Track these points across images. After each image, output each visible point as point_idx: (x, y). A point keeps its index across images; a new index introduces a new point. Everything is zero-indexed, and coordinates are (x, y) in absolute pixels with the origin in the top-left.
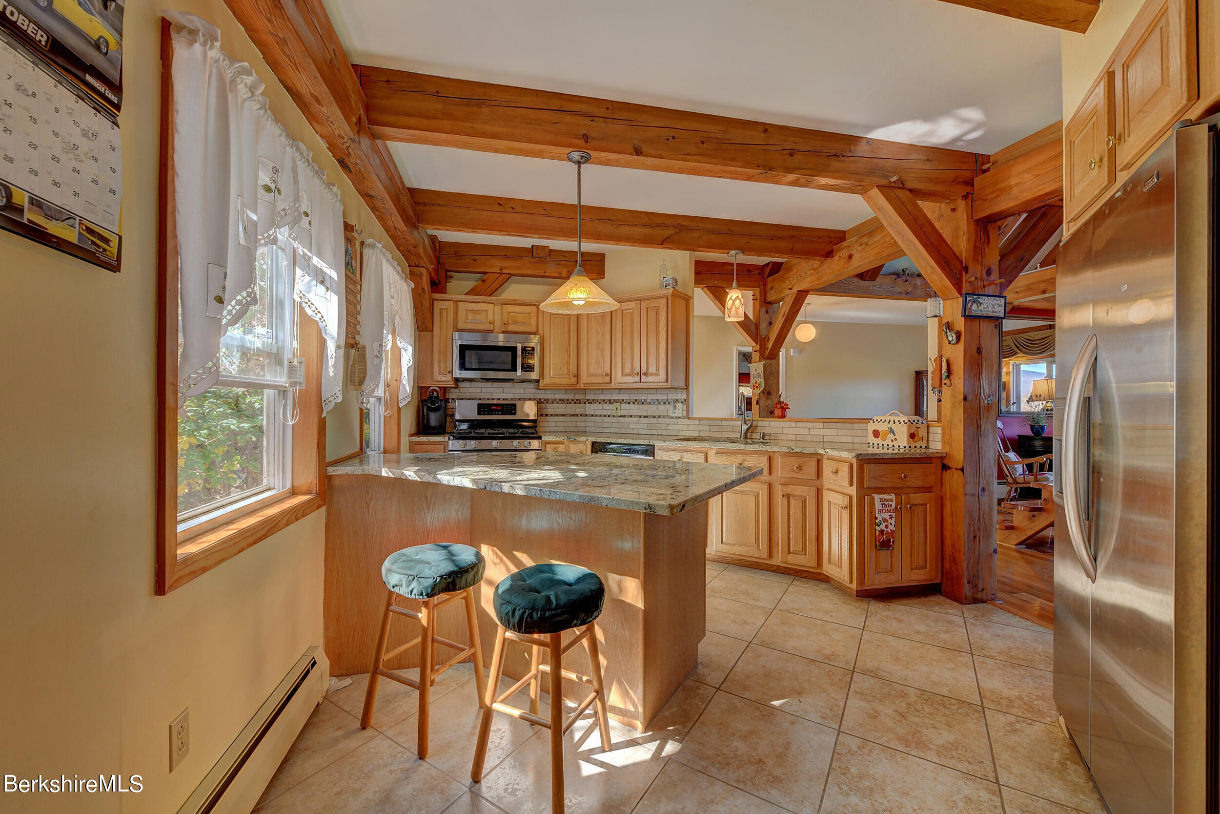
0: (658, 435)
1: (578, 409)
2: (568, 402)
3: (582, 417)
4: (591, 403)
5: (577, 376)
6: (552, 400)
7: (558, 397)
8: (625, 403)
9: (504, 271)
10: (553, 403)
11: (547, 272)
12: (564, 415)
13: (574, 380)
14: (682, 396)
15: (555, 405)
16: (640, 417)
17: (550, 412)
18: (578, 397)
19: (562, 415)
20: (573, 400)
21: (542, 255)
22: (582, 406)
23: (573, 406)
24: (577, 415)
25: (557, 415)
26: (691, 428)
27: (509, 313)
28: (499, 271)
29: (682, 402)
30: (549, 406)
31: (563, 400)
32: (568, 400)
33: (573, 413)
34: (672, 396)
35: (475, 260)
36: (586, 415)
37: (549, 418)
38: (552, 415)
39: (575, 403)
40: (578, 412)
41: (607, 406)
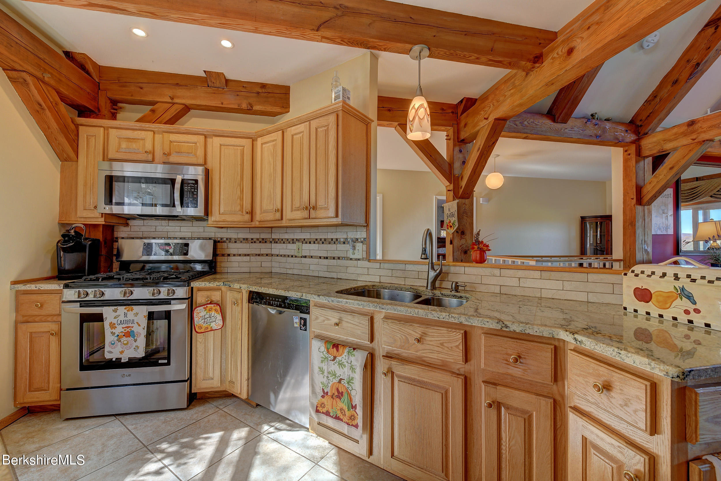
0: (338, 279)
1: (264, 249)
2: (253, 241)
3: (267, 257)
4: (277, 242)
5: (252, 213)
6: (235, 239)
7: (241, 236)
8: (306, 243)
9: (176, 100)
10: (235, 242)
11: (224, 103)
12: (248, 255)
13: (247, 217)
14: (361, 234)
15: (238, 245)
16: (320, 258)
17: (232, 251)
18: (263, 236)
19: (245, 255)
20: (258, 239)
21: (218, 84)
22: (268, 245)
23: (257, 245)
24: (262, 255)
25: (240, 255)
26: (371, 272)
27: (171, 142)
28: (170, 101)
29: (362, 242)
30: (231, 245)
31: (247, 239)
32: (252, 239)
33: (258, 253)
34: (352, 234)
35: (141, 88)
36: (272, 255)
37: (232, 258)
38: (234, 255)
39: (260, 242)
40: (263, 251)
41: (291, 246)
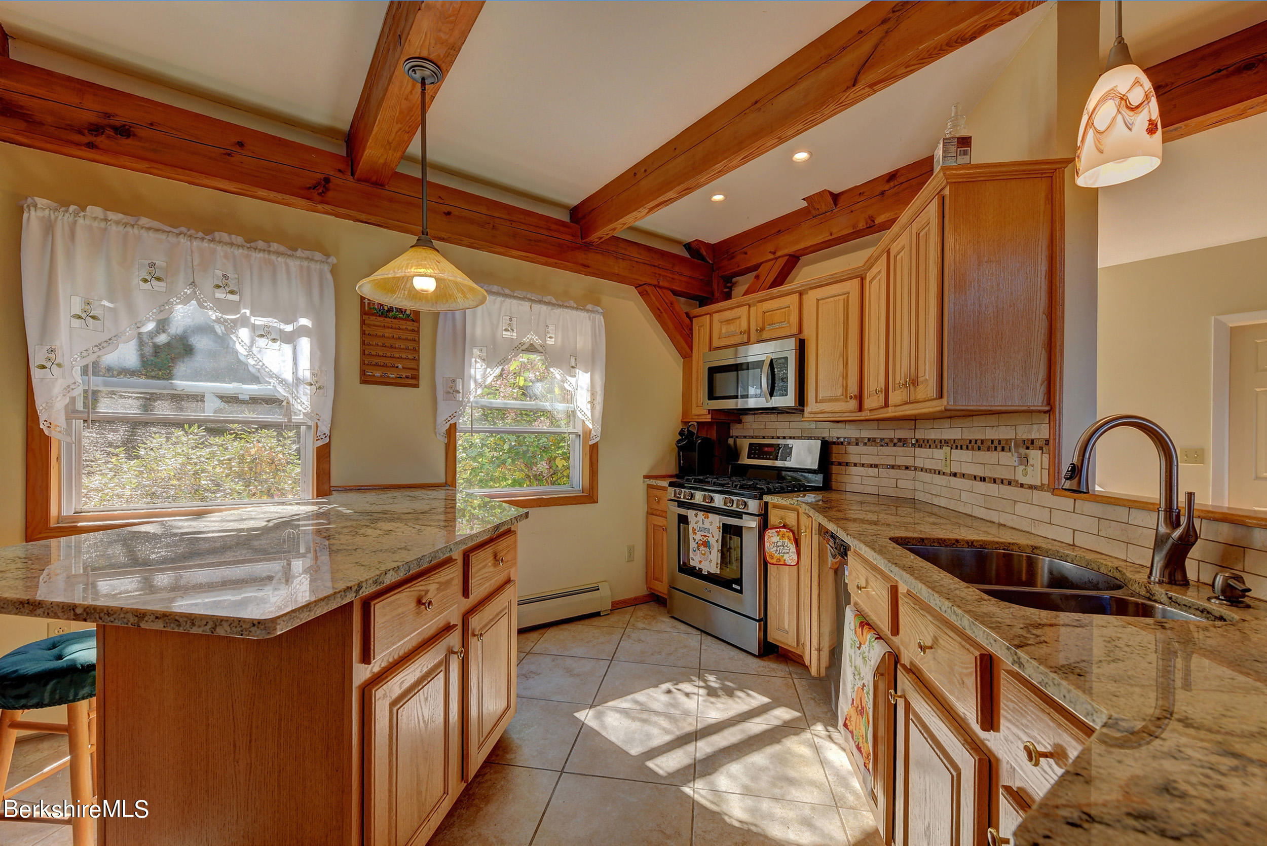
1: (902, 455)
2: (884, 443)
3: (907, 472)
4: (921, 447)
5: (860, 398)
6: (857, 439)
7: (866, 434)
8: (957, 448)
9: (779, 254)
10: (857, 444)
11: (834, 231)
12: (876, 466)
13: (853, 404)
14: (1040, 431)
15: (861, 448)
16: (975, 477)
17: (853, 459)
18: (900, 434)
19: (871, 466)
20: (891, 440)
21: (824, 208)
22: (909, 450)
23: (890, 450)
24: (899, 467)
25: (863, 465)
27: (764, 313)
28: (772, 256)
29: (1041, 448)
30: (852, 449)
31: (874, 440)
32: (882, 439)
33: (892, 463)
34: (1025, 432)
35: (746, 253)
36: (916, 469)
37: (853, 470)
38: (855, 465)
39: (895, 445)
40: (900, 461)
41: (939, 454)
